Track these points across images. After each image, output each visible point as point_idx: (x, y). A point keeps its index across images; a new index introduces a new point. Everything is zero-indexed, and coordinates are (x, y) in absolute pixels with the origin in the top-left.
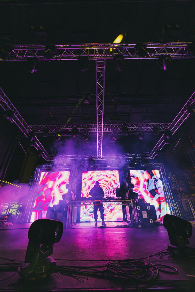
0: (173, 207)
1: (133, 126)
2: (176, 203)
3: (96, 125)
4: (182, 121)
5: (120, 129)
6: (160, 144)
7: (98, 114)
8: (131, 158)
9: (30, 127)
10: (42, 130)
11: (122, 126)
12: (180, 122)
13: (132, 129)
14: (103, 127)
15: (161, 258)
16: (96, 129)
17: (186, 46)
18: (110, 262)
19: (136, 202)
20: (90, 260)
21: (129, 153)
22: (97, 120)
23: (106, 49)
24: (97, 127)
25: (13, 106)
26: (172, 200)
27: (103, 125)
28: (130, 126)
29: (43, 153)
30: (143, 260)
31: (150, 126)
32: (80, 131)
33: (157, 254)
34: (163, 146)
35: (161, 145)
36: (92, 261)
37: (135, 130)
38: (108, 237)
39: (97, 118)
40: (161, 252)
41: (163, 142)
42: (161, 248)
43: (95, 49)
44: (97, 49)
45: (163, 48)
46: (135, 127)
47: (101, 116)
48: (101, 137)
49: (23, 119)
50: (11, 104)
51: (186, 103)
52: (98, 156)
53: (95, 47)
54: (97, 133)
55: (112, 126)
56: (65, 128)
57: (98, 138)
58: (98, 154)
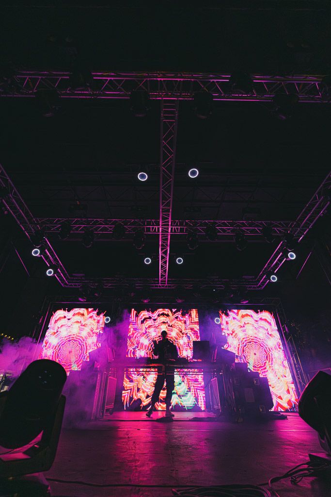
0: (302, 383)
1: (225, 225)
2: (307, 376)
3: (159, 222)
4: (315, 219)
5: (202, 229)
6: (274, 261)
7: (162, 200)
8: (221, 287)
9: (37, 221)
10: (59, 228)
11: (206, 224)
12: (310, 220)
13: (224, 231)
14: (171, 225)
15: (294, 482)
16: (158, 228)
17: (319, 81)
18: (179, 491)
19: (232, 369)
20: (133, 486)
21: (217, 277)
22: (161, 210)
23: (180, 81)
24: (161, 223)
25: (9, 180)
26: (300, 369)
27: (172, 222)
28: (219, 225)
29: (58, 272)
30: (261, 487)
31: (257, 226)
32: (129, 231)
34: (280, 266)
35: (277, 262)
37: (228, 233)
38: (176, 438)
39: (161, 207)
40: (293, 470)
41: (280, 256)
42: (293, 462)
43: (160, 80)
44: (164, 80)
45: (279, 82)
46: (229, 227)
47: (168, 204)
48: (167, 245)
49: (26, 206)
50: (6, 177)
51: (322, 185)
52: (161, 281)
53: (160, 78)
54: (160, 236)
55: (187, 224)
56: (101, 224)
57: (162, 245)
58: (161, 278)
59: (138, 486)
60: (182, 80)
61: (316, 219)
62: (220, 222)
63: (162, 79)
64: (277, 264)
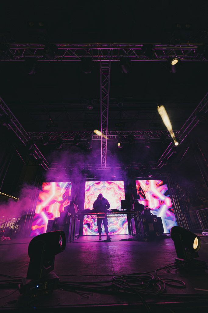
0: (181, 219)
1: (139, 133)
2: (183, 215)
5: (126, 136)
6: (167, 153)
7: (102, 120)
8: (137, 168)
9: (29, 134)
10: (42, 137)
11: (128, 133)
12: (188, 130)
13: (138, 137)
14: (108, 134)
15: (168, 271)
16: (100, 137)
17: (196, 48)
18: (116, 277)
19: (142, 214)
20: (94, 275)
21: (135, 163)
22: (101, 126)
23: (111, 49)
25: (10, 111)
26: (180, 211)
27: (108, 132)
28: (135, 134)
29: (43, 163)
31: (157, 134)
32: (83, 139)
33: (164, 268)
34: (171, 155)
36: (96, 276)
37: (141, 138)
38: (113, 251)
39: (101, 125)
40: (168, 265)
41: (170, 150)
42: (169, 262)
43: (99, 49)
44: (101, 50)
45: (171, 49)
46: (142, 134)
47: (106, 123)
48: (105, 146)
49: (21, 126)
50: (8, 109)
51: (196, 110)
52: (102, 166)
53: (99, 48)
54: (101, 141)
55: (117, 133)
56: (66, 135)
57: (103, 146)
58: (102, 164)
59: (97, 276)
60: (112, 49)
61: (192, 129)
62: (136, 132)
63: (100, 49)
64: (169, 155)
